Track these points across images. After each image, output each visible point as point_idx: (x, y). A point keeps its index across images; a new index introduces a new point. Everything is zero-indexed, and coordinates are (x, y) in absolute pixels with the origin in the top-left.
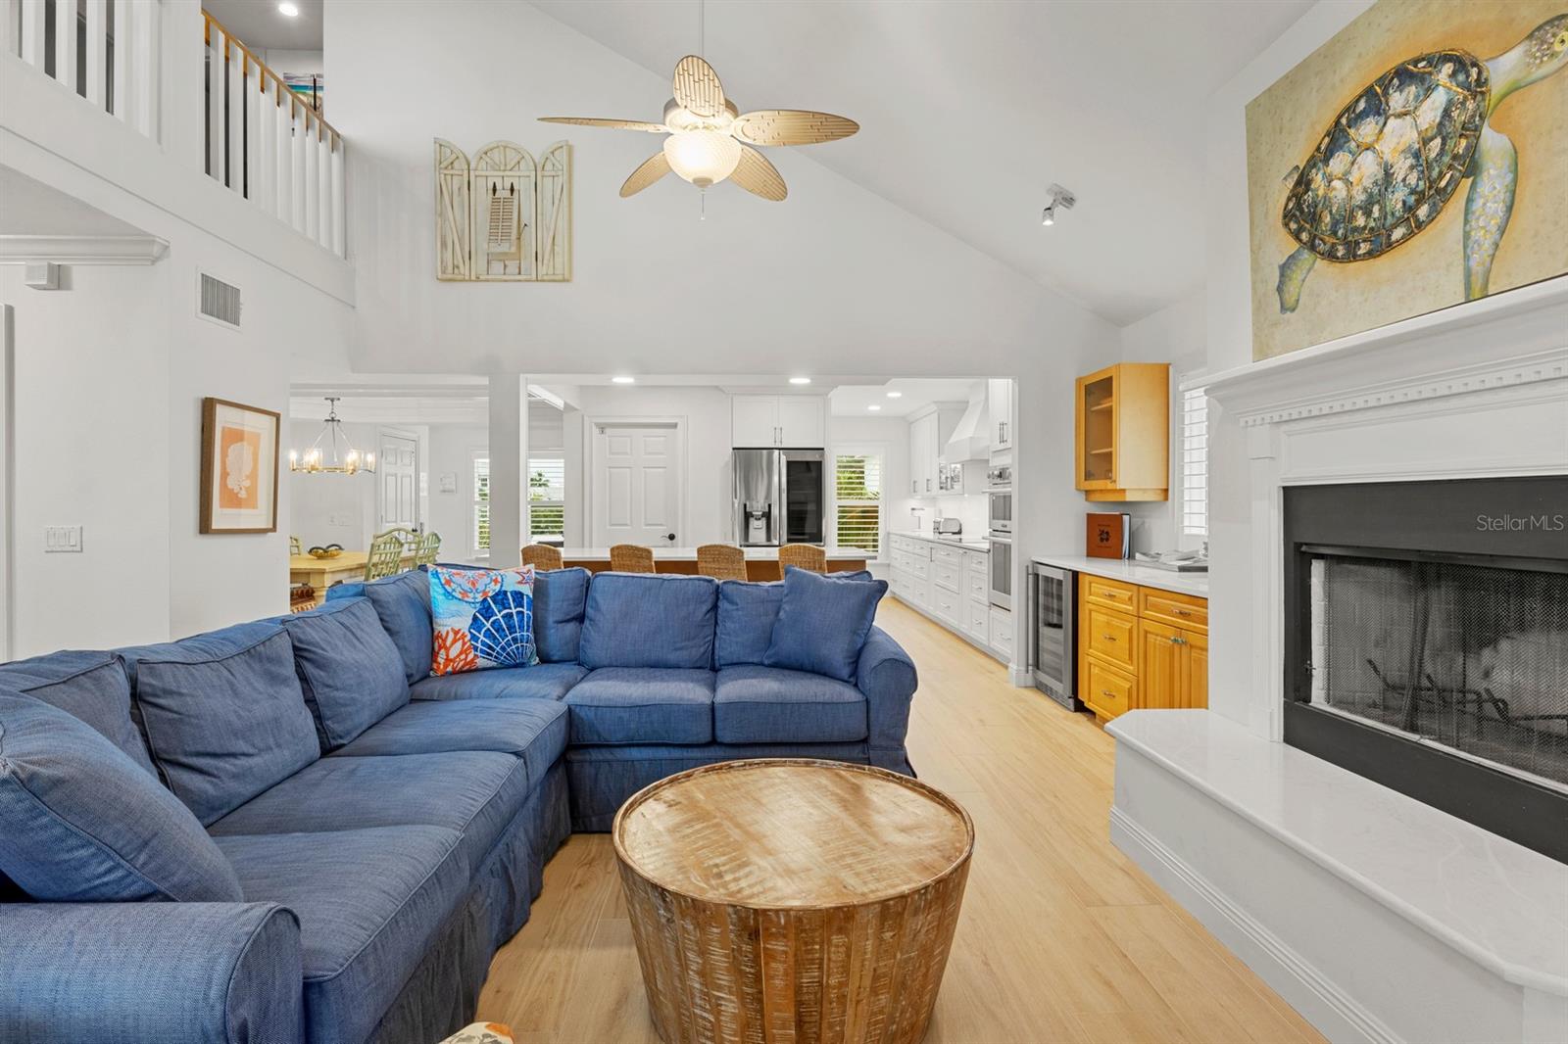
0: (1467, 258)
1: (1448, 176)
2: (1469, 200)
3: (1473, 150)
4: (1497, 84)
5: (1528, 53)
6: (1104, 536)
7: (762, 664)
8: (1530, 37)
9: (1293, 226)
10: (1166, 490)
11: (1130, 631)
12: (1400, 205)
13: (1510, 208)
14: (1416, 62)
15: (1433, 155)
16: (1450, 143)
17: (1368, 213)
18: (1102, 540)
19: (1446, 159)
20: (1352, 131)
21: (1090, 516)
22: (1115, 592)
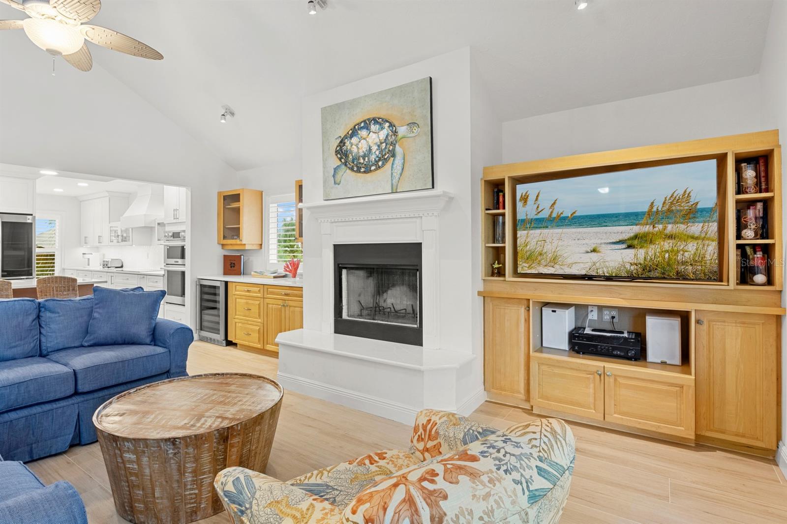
0: (392, 180)
1: (387, 155)
2: (393, 164)
3: (394, 150)
4: (400, 134)
5: (407, 128)
6: (233, 265)
7: (82, 346)
8: (408, 125)
9: (339, 156)
10: (261, 245)
11: (259, 305)
12: (374, 160)
13: (403, 169)
14: (379, 119)
15: (383, 148)
16: (388, 146)
17: (364, 159)
18: (231, 267)
19: (387, 150)
20: (359, 132)
21: (225, 256)
22: (250, 289)
